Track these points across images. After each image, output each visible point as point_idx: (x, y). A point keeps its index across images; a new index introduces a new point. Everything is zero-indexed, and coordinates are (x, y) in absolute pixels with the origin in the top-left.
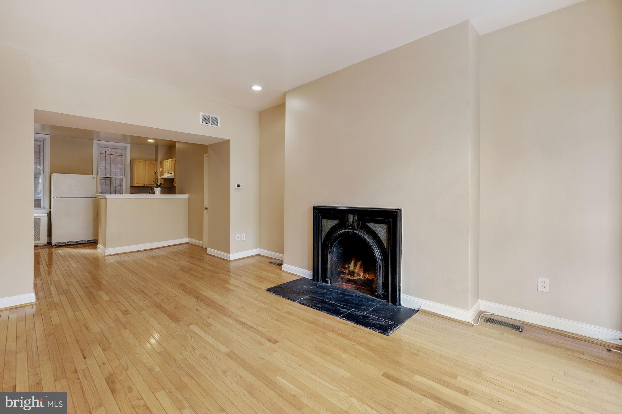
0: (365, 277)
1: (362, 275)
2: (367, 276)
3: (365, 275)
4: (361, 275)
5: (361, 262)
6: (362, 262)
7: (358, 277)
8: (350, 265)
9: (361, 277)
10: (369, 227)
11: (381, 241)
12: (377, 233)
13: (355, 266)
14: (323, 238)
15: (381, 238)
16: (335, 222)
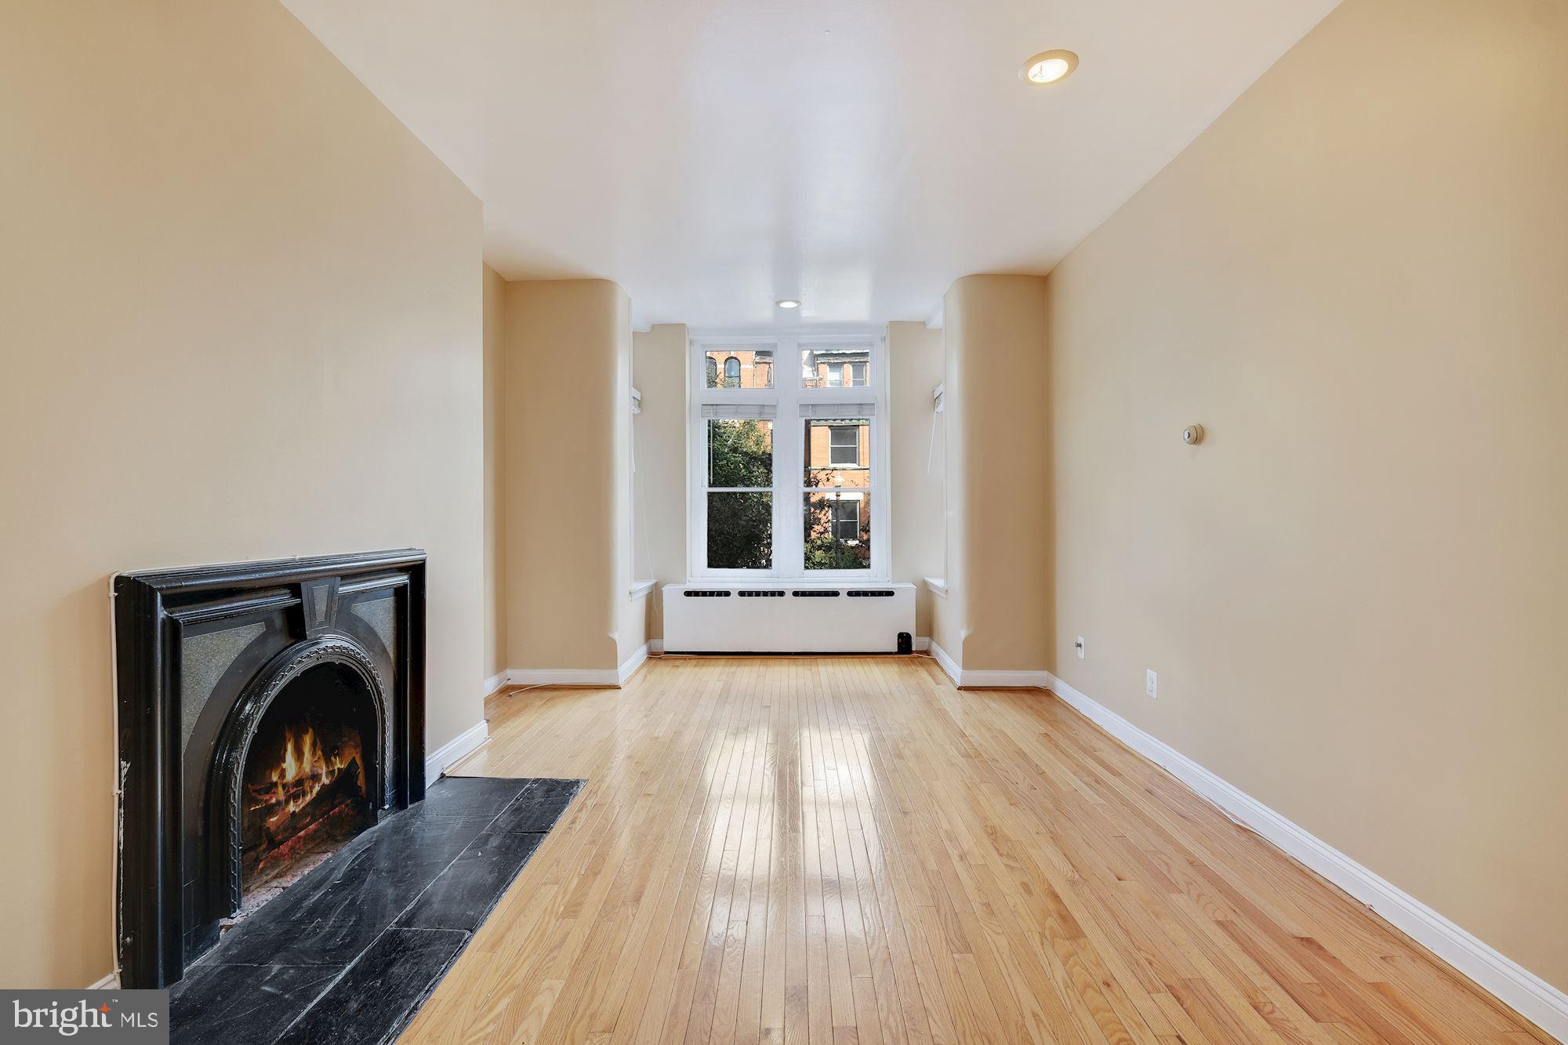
0: (333, 773)
1: (324, 770)
2: (338, 765)
3: (332, 763)
4: (321, 775)
8: (284, 766)
9: (324, 780)
10: (357, 619)
11: (384, 650)
12: (376, 629)
13: (299, 754)
14: (185, 737)
15: (384, 641)
16: (245, 636)
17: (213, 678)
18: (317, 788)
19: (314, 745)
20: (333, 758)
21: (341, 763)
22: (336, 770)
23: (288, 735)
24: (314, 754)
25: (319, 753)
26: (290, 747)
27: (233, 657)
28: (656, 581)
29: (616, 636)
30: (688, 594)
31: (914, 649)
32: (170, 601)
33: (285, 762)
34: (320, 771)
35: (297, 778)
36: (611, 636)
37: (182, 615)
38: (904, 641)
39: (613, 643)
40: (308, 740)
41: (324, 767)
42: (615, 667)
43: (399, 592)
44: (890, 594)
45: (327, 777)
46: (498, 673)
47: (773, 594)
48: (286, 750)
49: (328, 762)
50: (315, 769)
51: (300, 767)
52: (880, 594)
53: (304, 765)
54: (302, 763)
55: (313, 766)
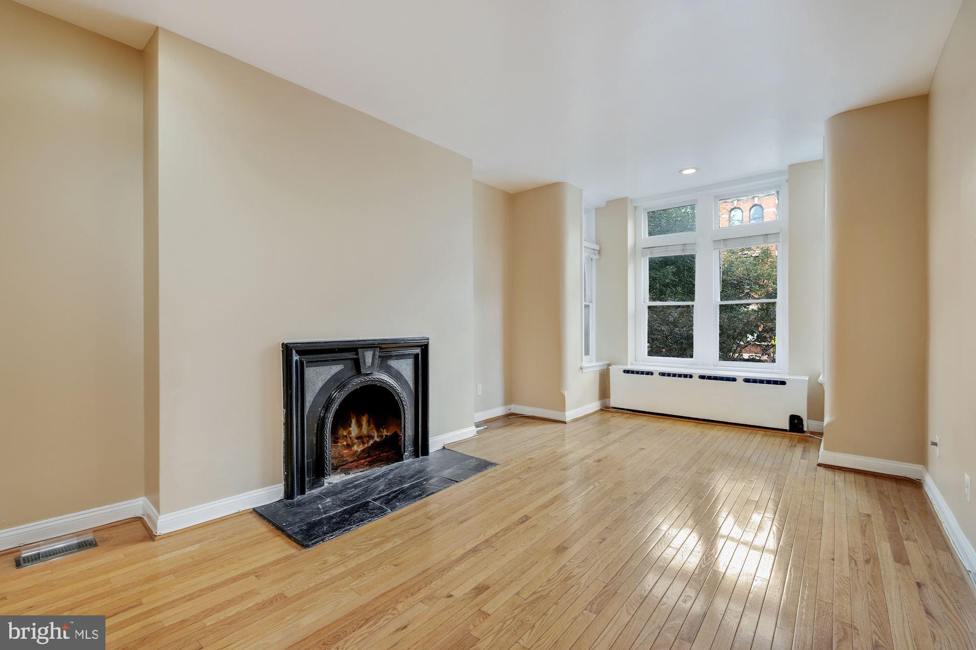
0: (382, 436)
1: (376, 434)
2: (385, 433)
3: (381, 432)
4: (374, 436)
5: (366, 415)
6: (368, 415)
7: (371, 441)
8: (351, 429)
9: (376, 439)
10: (390, 367)
11: (407, 382)
12: (402, 373)
13: (360, 425)
14: (308, 405)
15: (407, 378)
16: (335, 369)
17: (320, 384)
18: (371, 442)
19: (369, 422)
20: (381, 429)
21: (387, 432)
22: (384, 436)
23: (352, 416)
24: (369, 425)
25: (372, 426)
26: (354, 421)
27: (329, 377)
28: (609, 362)
29: (566, 394)
30: (627, 372)
31: (805, 429)
32: (299, 353)
33: (351, 427)
34: (373, 434)
35: (358, 435)
36: (562, 392)
37: (305, 359)
38: (796, 423)
39: (563, 396)
40: (364, 420)
41: (376, 433)
42: (564, 411)
43: (416, 356)
44: (783, 383)
45: (378, 437)
46: (505, 405)
47: (686, 376)
48: (351, 422)
49: (378, 431)
50: (370, 433)
51: (360, 431)
52: (776, 382)
53: (363, 430)
54: (361, 429)
55: (368, 431)
